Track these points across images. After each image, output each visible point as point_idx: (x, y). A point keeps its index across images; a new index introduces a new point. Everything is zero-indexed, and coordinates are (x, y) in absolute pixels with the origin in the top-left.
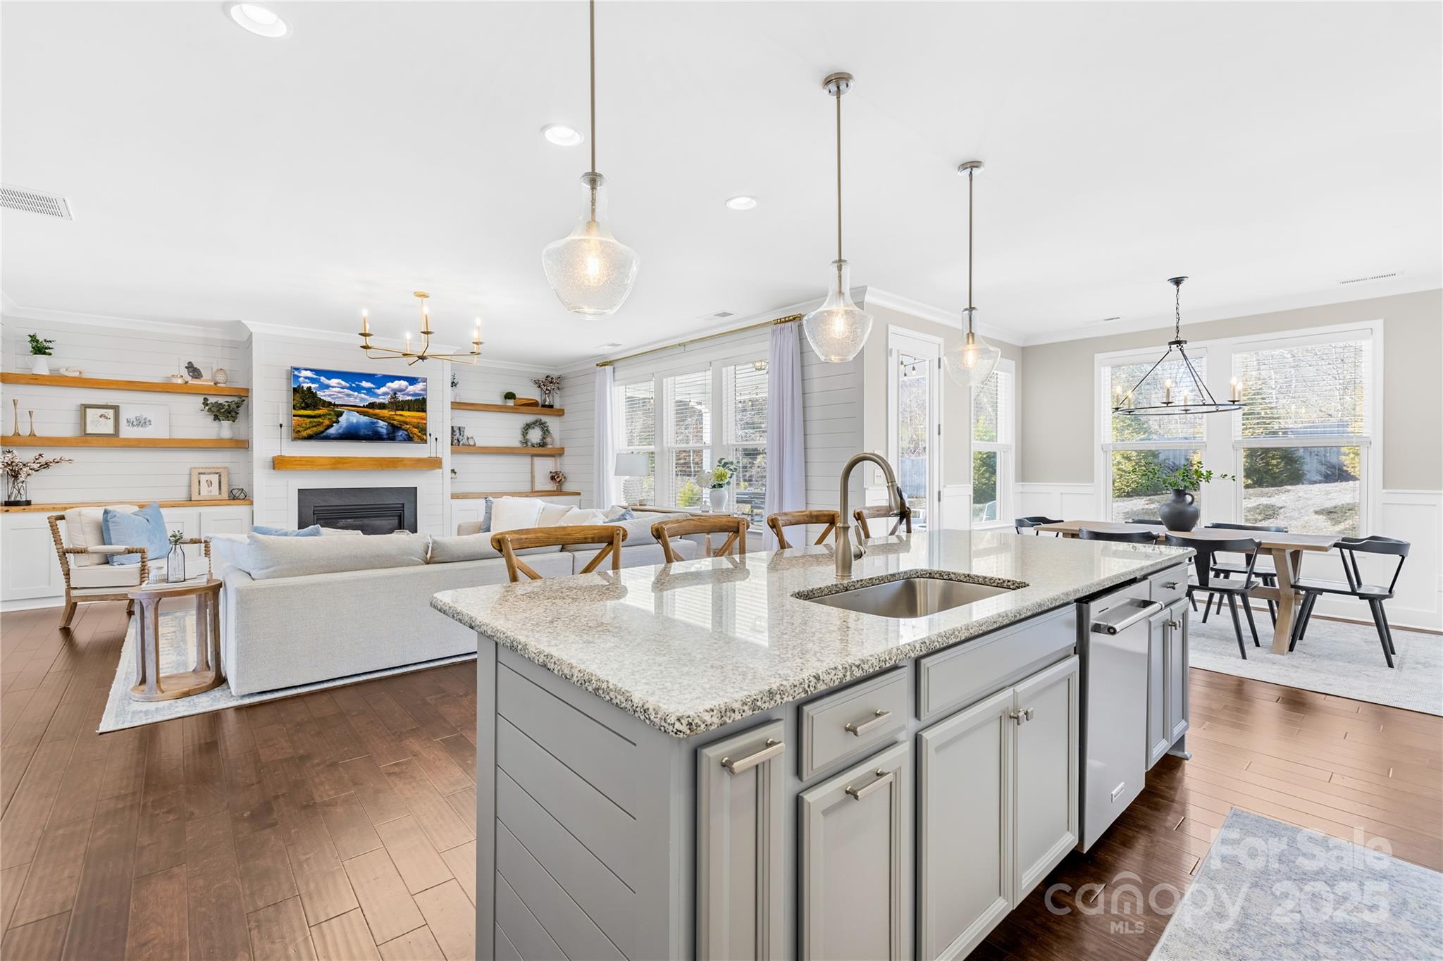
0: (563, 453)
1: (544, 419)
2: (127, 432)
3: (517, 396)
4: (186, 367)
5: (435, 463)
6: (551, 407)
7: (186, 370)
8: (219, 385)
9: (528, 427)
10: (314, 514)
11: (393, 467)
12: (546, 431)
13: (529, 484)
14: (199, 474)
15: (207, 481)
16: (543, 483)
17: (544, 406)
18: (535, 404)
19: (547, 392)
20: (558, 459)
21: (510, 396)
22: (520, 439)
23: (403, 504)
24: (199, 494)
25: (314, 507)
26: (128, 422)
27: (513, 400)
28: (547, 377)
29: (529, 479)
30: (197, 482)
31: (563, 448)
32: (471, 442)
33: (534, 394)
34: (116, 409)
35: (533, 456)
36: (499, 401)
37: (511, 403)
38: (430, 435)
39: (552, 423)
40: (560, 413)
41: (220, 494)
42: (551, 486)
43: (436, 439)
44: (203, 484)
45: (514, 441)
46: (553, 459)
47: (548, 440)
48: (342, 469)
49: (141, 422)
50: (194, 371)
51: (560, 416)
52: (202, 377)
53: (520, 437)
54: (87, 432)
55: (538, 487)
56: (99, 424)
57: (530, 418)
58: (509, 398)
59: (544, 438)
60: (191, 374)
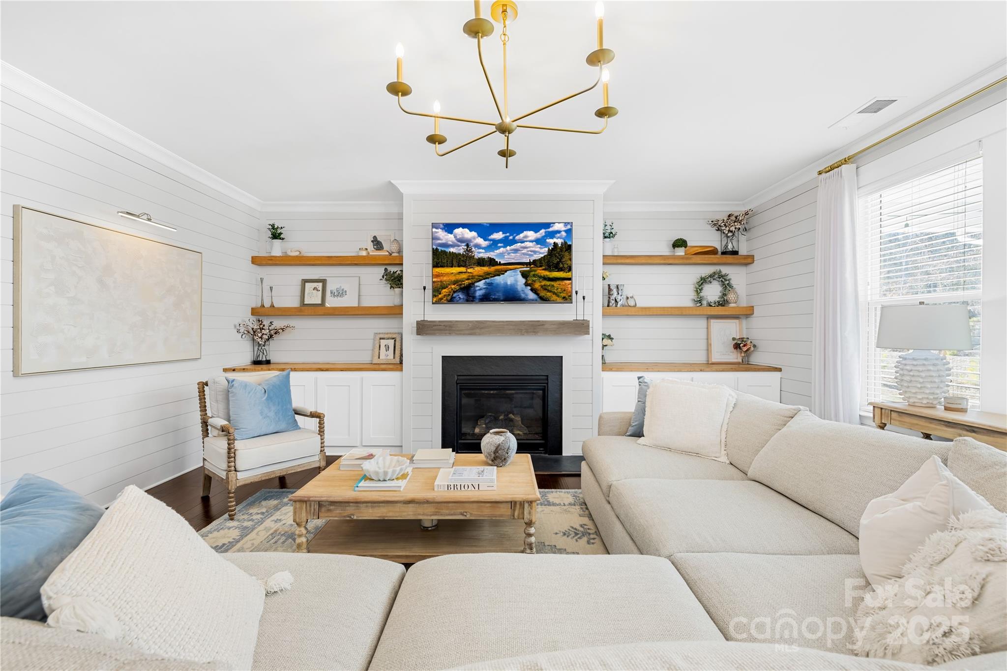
0: (753, 314)
1: (725, 270)
2: (331, 302)
3: (689, 244)
4: (372, 241)
5: (580, 327)
6: (735, 253)
7: (372, 243)
8: (393, 254)
9: (703, 281)
10: (457, 384)
11: (534, 332)
12: (726, 285)
13: (705, 352)
14: (380, 339)
15: (386, 345)
16: (723, 352)
17: (723, 253)
18: (714, 252)
19: (730, 234)
20: (744, 322)
21: (680, 243)
22: (693, 297)
23: (547, 376)
24: (379, 358)
25: (458, 376)
26: (331, 293)
27: (683, 248)
28: (729, 216)
29: (704, 347)
30: (378, 346)
31: (753, 307)
32: (631, 302)
33: (714, 240)
34: (324, 282)
35: (710, 317)
36: (664, 249)
37: (680, 252)
38: (576, 293)
39: (736, 275)
40: (748, 261)
41: (394, 358)
42: (735, 357)
43: (584, 298)
44: (383, 348)
45: (686, 299)
46: (737, 321)
47: (731, 297)
48: (480, 334)
49: (340, 293)
50: (377, 244)
51: (746, 264)
52: (383, 249)
53: (692, 295)
54: (305, 303)
55: (716, 357)
56: (313, 297)
57: (707, 271)
58: (679, 246)
59: (725, 295)
60: (375, 247)
